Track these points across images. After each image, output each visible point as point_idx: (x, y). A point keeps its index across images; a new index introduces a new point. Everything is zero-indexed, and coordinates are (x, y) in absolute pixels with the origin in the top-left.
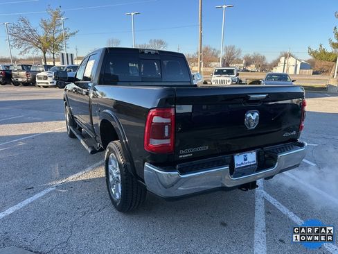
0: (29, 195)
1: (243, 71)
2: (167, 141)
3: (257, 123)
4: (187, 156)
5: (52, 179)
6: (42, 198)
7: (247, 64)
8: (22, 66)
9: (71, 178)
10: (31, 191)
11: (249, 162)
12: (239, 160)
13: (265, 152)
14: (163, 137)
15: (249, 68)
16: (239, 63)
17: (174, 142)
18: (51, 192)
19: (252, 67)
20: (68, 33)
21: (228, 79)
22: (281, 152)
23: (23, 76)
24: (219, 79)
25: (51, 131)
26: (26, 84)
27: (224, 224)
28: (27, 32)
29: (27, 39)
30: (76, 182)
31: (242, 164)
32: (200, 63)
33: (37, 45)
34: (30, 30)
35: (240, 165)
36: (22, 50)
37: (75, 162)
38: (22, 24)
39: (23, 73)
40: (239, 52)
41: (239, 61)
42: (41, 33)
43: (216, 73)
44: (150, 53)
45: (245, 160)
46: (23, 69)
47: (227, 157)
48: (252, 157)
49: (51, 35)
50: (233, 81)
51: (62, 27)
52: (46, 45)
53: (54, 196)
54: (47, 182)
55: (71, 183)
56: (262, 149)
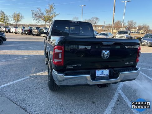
0: (19, 78)
1: (136, 33)
2: (60, 61)
3: (108, 56)
4: (70, 68)
5: (30, 73)
6: (23, 80)
7: (139, 30)
8: (36, 27)
9: (38, 74)
10: (21, 77)
11: (104, 74)
12: (99, 73)
13: (114, 71)
14: (58, 59)
15: (140, 32)
16: (135, 29)
17: (64, 61)
18: (28, 78)
19: (142, 31)
20: (56, 14)
21: (124, 36)
22: (122, 71)
23: (36, 32)
24: (119, 36)
25: (39, 54)
26: (37, 35)
27: (93, 103)
28: (40, 14)
29: (40, 17)
30: (39, 76)
31: (100, 75)
32: (113, 28)
33: (43, 19)
34: (41, 13)
35: (99, 75)
36: (37, 21)
37: (42, 68)
38: (38, 11)
39: (36, 31)
40: (135, 23)
41: (135, 28)
42: (45, 14)
43: (119, 33)
44: (74, 22)
45: (102, 73)
46: (37, 29)
47: (92, 71)
48: (106, 72)
49: (49, 15)
50: (126, 37)
51: (53, 12)
52: (47, 19)
53: (28, 80)
54: (28, 74)
55: (37, 76)
56: (113, 69)
